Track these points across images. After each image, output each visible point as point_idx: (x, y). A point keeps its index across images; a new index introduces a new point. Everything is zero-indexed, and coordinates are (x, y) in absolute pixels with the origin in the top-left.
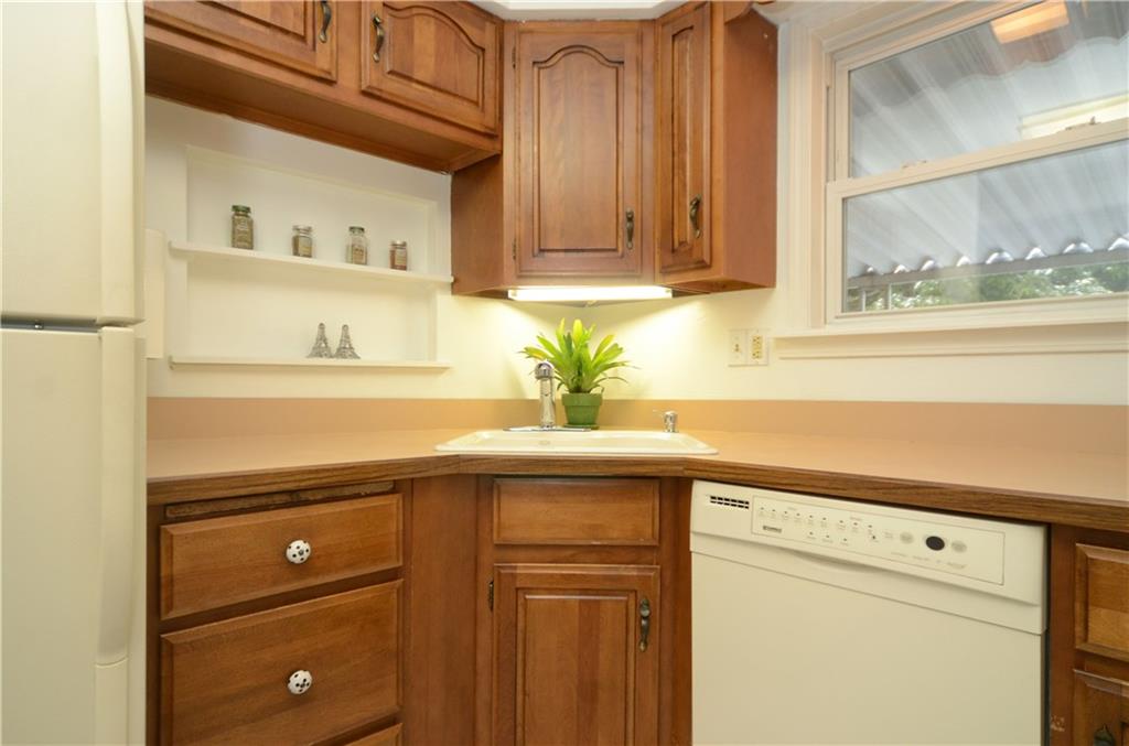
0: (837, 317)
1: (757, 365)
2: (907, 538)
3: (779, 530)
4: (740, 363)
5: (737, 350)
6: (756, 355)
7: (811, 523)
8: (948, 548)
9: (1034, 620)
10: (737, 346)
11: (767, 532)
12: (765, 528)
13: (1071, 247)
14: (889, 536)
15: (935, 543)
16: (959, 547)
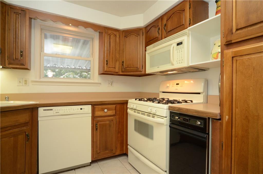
0: (43, 77)
1: (26, 86)
2: (78, 109)
3: (59, 112)
4: (21, 85)
5: (20, 82)
6: (26, 84)
7: (64, 110)
8: (83, 109)
9: (91, 115)
10: (20, 81)
11: (57, 113)
12: (56, 113)
13: (54, 66)
14: (76, 109)
15: (81, 109)
16: (84, 109)
